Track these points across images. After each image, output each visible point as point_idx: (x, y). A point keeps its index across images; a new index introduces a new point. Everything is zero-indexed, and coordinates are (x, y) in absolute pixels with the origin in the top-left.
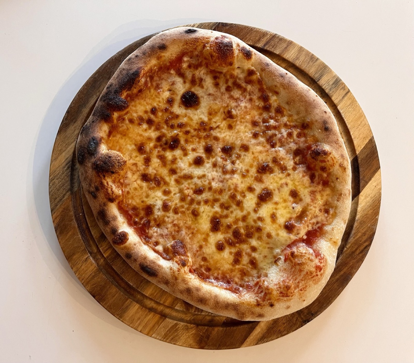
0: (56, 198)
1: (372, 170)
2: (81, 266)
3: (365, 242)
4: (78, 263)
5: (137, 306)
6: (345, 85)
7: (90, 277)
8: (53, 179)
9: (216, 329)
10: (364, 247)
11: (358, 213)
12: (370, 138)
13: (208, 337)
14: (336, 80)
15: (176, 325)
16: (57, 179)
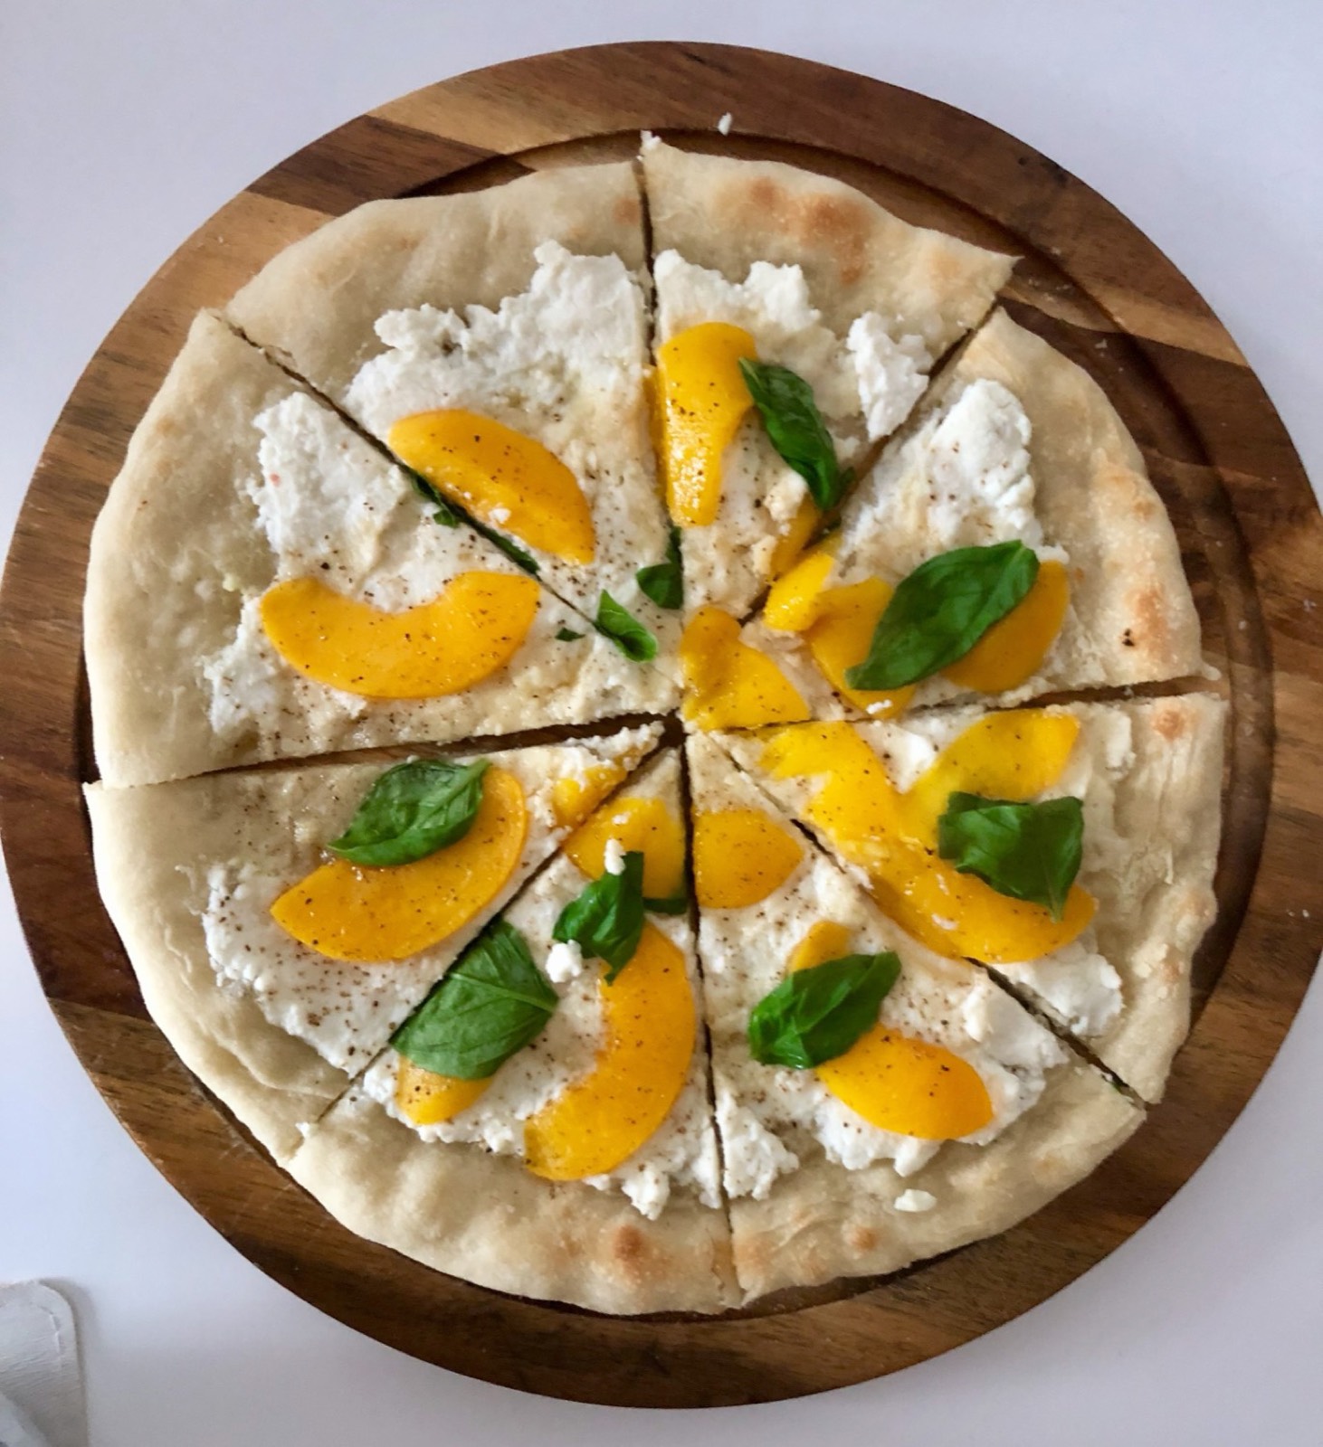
0: (1045, 1268)
1: (389, 142)
2: (1236, 1052)
3: (676, 69)
4: (1233, 1069)
5: (1278, 788)
6: (83, 380)
7: (1258, 1002)
8: (983, 1316)
9: (1229, 476)
10: (696, 64)
11: (581, 134)
12: (261, 199)
13: (1267, 494)
14: (74, 422)
15: (1281, 625)
16: (975, 1304)
